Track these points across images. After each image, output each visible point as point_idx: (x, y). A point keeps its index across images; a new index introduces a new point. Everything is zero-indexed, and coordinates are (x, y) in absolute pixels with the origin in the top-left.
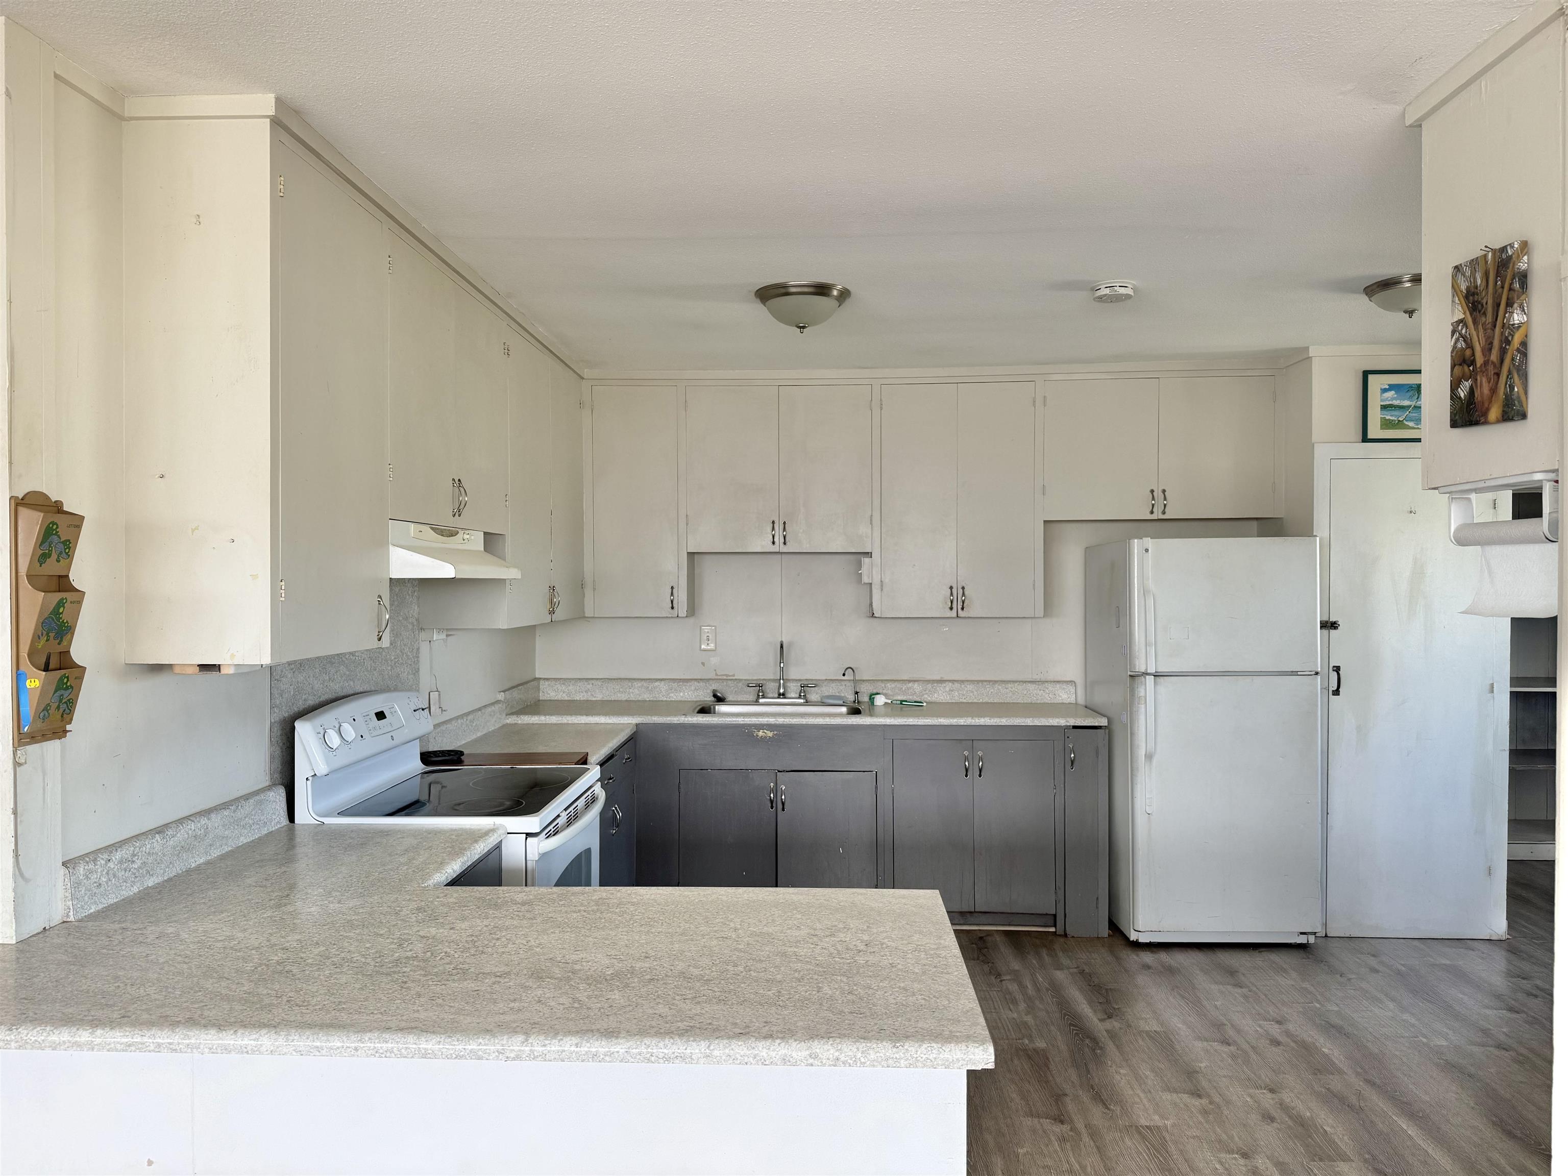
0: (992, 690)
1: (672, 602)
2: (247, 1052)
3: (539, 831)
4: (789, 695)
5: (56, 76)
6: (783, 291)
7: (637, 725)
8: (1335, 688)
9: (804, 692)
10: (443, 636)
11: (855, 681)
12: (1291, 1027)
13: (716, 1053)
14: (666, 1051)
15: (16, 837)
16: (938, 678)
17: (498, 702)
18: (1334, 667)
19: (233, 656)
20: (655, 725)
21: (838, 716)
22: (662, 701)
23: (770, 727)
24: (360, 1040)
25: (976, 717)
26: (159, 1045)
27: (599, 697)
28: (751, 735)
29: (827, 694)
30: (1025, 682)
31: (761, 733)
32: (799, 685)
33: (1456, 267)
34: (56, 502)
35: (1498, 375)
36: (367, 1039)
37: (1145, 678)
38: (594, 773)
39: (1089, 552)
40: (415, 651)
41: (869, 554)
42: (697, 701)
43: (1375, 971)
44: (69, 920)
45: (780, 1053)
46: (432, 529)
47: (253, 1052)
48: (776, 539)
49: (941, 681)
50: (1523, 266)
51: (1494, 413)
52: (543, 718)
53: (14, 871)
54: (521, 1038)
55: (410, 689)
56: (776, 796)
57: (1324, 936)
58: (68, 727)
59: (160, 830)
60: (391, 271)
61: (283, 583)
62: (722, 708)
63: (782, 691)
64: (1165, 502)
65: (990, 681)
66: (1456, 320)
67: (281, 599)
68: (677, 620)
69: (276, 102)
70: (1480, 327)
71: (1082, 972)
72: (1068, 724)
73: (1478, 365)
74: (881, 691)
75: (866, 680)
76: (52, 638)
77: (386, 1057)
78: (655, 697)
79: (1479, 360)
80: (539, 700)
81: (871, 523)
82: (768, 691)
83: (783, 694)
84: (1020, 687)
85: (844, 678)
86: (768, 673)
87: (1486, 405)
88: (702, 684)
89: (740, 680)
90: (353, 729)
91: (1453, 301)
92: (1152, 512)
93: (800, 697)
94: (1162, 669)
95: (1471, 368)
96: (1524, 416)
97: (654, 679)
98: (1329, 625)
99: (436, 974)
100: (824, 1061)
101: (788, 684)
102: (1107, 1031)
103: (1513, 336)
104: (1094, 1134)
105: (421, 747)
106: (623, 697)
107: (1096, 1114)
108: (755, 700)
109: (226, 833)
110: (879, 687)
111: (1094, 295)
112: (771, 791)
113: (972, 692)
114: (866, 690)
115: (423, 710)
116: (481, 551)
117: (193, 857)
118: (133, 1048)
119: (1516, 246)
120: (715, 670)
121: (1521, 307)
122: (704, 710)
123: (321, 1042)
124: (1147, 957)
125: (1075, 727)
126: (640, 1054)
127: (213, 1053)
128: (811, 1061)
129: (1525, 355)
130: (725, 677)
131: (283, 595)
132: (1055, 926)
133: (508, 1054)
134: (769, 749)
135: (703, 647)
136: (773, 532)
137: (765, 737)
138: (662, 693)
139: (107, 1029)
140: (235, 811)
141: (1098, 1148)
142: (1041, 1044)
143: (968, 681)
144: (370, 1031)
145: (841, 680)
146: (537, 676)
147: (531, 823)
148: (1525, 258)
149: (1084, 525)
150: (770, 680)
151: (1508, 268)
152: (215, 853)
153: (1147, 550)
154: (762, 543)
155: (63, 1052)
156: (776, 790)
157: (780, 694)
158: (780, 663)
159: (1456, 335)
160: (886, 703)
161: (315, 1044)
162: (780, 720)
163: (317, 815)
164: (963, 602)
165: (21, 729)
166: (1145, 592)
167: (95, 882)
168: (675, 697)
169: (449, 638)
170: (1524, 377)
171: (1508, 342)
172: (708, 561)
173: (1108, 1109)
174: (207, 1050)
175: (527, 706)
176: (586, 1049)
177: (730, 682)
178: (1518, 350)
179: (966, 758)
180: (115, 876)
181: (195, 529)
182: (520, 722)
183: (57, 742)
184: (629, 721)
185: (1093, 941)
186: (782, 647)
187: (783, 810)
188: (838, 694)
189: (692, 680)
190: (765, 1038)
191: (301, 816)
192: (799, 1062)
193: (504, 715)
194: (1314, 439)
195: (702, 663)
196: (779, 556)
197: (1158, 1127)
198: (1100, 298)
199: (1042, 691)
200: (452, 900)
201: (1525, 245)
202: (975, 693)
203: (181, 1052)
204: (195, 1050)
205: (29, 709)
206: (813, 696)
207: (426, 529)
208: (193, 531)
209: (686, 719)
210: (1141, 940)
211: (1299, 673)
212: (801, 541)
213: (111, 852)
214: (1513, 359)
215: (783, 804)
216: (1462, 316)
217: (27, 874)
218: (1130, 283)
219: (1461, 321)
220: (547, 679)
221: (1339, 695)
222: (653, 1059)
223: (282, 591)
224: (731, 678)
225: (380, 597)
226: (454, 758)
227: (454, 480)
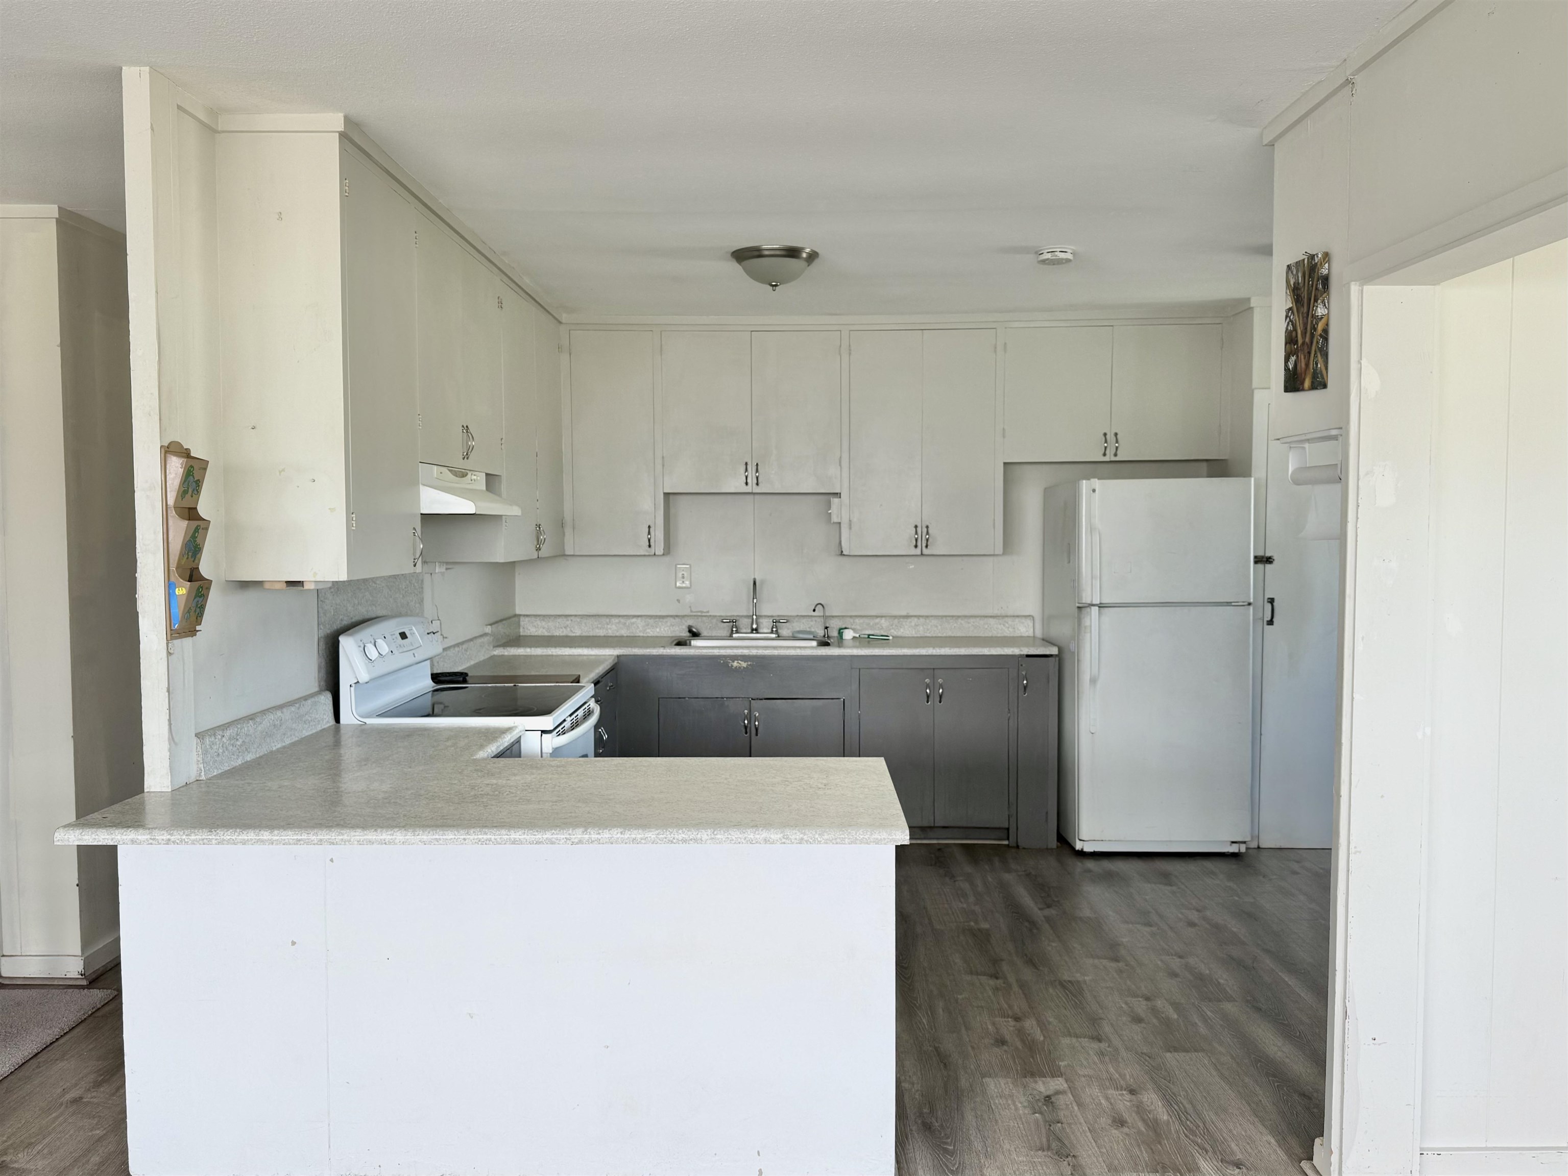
0: (955, 625)
1: (649, 540)
2: (385, 843)
3: (552, 729)
4: (760, 631)
5: (179, 107)
6: (756, 253)
7: (618, 657)
8: (1269, 619)
9: (776, 627)
10: (443, 570)
11: (825, 617)
12: (1208, 913)
13: (718, 836)
14: (683, 836)
15: (169, 709)
16: (904, 613)
17: (486, 634)
18: (1269, 599)
19: (315, 574)
20: (636, 657)
21: (809, 648)
22: (639, 636)
23: (744, 658)
24: (467, 833)
25: (937, 647)
26: (321, 840)
27: (577, 632)
28: (726, 665)
29: (798, 629)
30: (986, 617)
31: (735, 664)
32: (771, 620)
33: (1288, 266)
34: (186, 449)
35: (1309, 353)
36: (472, 832)
37: (1090, 608)
38: (588, 690)
39: (1048, 493)
40: (420, 582)
41: (837, 495)
42: (672, 637)
43: (1295, 873)
44: (201, 779)
45: (763, 836)
46: (449, 470)
47: (390, 843)
48: (749, 481)
49: (907, 617)
50: (1324, 271)
51: (1307, 384)
52: (528, 650)
53: (169, 736)
54: (581, 830)
55: (417, 615)
56: (749, 722)
57: (1256, 847)
58: (198, 628)
59: (251, 717)
60: (417, 246)
61: (354, 515)
62: (695, 643)
63: (755, 626)
64: (1117, 445)
65: (953, 616)
66: (1288, 308)
67: (353, 528)
68: (654, 558)
69: (344, 120)
70: (1300, 315)
71: (1028, 875)
72: (1022, 653)
73: (1299, 345)
74: (849, 626)
75: (836, 616)
76: (190, 556)
77: (486, 844)
78: (632, 633)
79: (1300, 341)
80: (520, 636)
81: (840, 465)
82: (741, 626)
83: (756, 630)
84: (982, 622)
85: (814, 614)
86: (741, 609)
87: (1303, 375)
88: (677, 620)
89: (715, 616)
90: (387, 644)
91: (1286, 293)
92: (1105, 455)
93: (772, 632)
94: (1105, 600)
95: (1295, 347)
96: (1325, 386)
97: (631, 616)
98: (1263, 560)
99: (508, 802)
100: (793, 841)
101: (761, 620)
102: (1045, 917)
103: (1317, 325)
104: (1022, 985)
105: (432, 668)
106: (601, 633)
107: (1028, 974)
108: (728, 635)
109: (294, 725)
110: (847, 622)
111: (1038, 258)
112: (746, 717)
113: (937, 627)
114: (835, 625)
115: (434, 633)
116: (482, 491)
117: (274, 742)
118: (302, 842)
119: (1320, 256)
120: (690, 607)
121: (1323, 302)
122: (680, 643)
123: (439, 836)
124: (1090, 864)
125: (1028, 656)
126: (666, 838)
127: (360, 844)
128: (784, 840)
129: (1326, 339)
130: (699, 614)
131: (354, 525)
132: (1008, 839)
133: (573, 840)
134: (743, 678)
135: (678, 584)
136: (746, 474)
137: (740, 668)
138: (639, 629)
139: (282, 830)
140: (299, 709)
141: (1025, 994)
142: (985, 926)
143: (932, 616)
144: (474, 828)
145: (811, 616)
146: (518, 612)
147: (546, 722)
148: (1327, 265)
149: (1044, 466)
150: (742, 616)
151: (1315, 272)
152: (288, 742)
153: (1094, 491)
154: (735, 484)
155: (250, 846)
156: (749, 717)
157: (753, 630)
158: (754, 599)
159: (1288, 319)
160: (854, 637)
161: (434, 837)
162: (754, 652)
163: (360, 716)
164: (927, 540)
165: (172, 627)
166: (1091, 529)
167: (216, 752)
168: (651, 633)
169: (448, 571)
170: (1326, 356)
171: (1315, 329)
172: (683, 502)
173: (1038, 969)
174: (356, 843)
175: (510, 640)
176: (628, 836)
177: (704, 618)
178: (1321, 336)
179: (928, 686)
180: (227, 749)
181: (282, 471)
182: (506, 654)
183: (190, 638)
184: (609, 653)
185: (1044, 851)
186: (755, 583)
187: (757, 735)
188: (808, 630)
189: (667, 616)
190: (752, 827)
191: (346, 716)
192: (775, 842)
193: (492, 647)
194: (1254, 385)
195: (678, 600)
196: (751, 497)
197: (1078, 982)
198: (1044, 262)
199: (1002, 626)
200: (500, 765)
201: (1326, 255)
202: (939, 627)
203: (337, 844)
204: (347, 843)
205: (178, 611)
206: (784, 632)
207: (445, 470)
208: (280, 472)
209: (665, 651)
210: (1086, 850)
211: (1233, 604)
212: (773, 481)
213: (224, 730)
214: (1318, 343)
215: (757, 729)
216: (1291, 305)
217: (176, 740)
218: (1070, 248)
219: (1290, 309)
220: (527, 616)
221: (1273, 624)
222: (675, 841)
223: (353, 522)
224: (705, 614)
225: (414, 529)
226: (460, 678)
227: (463, 426)
